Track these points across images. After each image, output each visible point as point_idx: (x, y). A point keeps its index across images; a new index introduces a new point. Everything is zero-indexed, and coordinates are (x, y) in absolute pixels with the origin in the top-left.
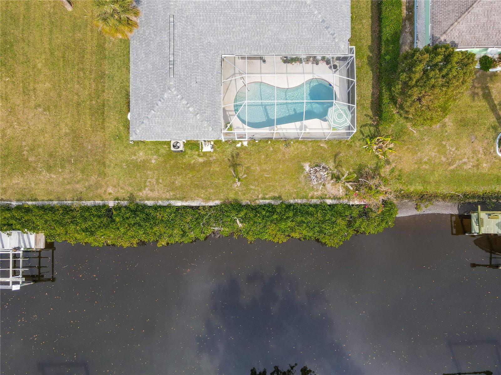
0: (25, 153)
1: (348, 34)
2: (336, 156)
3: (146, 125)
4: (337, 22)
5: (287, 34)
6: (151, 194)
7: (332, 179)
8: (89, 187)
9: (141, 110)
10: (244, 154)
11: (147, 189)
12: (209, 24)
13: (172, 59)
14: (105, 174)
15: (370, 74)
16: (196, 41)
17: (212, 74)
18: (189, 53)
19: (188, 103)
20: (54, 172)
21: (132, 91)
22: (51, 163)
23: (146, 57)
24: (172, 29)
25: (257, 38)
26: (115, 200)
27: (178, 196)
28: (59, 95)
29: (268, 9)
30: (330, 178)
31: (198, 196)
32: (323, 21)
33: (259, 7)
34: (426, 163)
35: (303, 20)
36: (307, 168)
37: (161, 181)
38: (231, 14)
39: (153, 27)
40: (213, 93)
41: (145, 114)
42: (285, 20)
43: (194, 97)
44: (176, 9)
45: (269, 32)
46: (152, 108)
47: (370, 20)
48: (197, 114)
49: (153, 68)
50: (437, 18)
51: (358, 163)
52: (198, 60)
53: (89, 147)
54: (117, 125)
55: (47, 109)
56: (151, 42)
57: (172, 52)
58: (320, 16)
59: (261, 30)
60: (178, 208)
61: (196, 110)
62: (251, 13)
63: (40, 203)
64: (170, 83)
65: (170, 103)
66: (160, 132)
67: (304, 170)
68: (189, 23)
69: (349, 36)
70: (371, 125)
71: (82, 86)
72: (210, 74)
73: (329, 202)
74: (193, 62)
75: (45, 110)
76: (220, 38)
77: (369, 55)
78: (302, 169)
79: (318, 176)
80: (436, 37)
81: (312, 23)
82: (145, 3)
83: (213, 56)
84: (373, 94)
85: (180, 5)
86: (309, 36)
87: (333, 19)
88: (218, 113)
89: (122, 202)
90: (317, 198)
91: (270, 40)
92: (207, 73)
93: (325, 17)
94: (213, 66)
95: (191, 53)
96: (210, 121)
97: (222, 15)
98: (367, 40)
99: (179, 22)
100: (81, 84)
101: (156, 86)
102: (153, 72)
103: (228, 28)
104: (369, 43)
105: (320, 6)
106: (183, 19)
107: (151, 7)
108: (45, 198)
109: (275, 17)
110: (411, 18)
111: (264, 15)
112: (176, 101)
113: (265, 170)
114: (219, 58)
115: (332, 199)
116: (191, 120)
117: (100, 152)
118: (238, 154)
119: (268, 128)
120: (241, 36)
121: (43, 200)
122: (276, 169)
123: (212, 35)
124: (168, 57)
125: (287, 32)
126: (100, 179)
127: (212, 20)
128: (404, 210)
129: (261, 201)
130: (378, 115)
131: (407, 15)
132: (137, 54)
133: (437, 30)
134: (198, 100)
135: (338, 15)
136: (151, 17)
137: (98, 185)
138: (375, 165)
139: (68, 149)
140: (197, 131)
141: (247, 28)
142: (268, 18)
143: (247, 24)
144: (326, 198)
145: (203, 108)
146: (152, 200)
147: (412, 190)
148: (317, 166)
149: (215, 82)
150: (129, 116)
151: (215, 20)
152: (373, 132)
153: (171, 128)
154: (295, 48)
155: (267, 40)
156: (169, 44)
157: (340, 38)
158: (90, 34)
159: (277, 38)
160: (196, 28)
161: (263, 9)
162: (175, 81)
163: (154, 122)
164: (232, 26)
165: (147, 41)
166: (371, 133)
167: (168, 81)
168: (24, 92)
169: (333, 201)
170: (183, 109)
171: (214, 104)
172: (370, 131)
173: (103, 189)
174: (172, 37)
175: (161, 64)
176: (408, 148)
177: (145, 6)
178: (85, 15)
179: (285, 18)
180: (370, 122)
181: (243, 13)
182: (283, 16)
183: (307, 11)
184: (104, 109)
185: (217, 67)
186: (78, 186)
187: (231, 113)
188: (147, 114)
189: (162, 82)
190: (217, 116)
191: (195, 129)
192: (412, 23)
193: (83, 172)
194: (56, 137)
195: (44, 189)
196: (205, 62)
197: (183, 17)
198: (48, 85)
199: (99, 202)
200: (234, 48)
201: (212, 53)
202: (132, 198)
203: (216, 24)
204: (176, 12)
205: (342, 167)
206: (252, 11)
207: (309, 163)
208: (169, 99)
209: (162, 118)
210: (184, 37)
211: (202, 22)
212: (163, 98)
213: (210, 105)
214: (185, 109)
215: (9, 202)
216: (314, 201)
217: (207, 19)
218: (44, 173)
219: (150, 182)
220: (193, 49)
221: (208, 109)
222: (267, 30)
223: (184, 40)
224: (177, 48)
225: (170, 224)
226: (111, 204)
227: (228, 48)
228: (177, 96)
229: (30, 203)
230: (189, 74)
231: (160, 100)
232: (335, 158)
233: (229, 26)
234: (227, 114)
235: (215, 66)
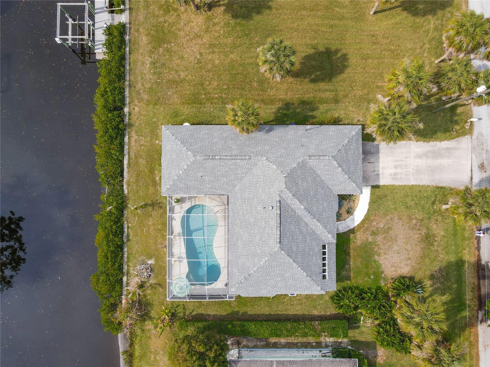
0: (166, 45)
1: (244, 294)
2: (159, 284)
3: (171, 138)
4: (251, 286)
5: (241, 247)
6: (133, 140)
7: (141, 282)
8: (138, 93)
9: (183, 134)
10: (162, 212)
11: (137, 137)
12: (248, 186)
13: (216, 157)
14: (148, 105)
15: (224, 313)
16: (235, 176)
17: (211, 188)
18: (224, 170)
19: (185, 170)
20: (151, 67)
21: (200, 127)
22: (157, 65)
23: (223, 137)
24: (240, 158)
25: (239, 223)
26: (129, 112)
27: (131, 161)
28: (209, 71)
29: (257, 232)
30: (143, 280)
31: (131, 176)
32: (249, 275)
33: (258, 225)
34: (155, 358)
35: (250, 259)
36: (150, 262)
37: (143, 147)
38: (254, 203)
39: (245, 143)
40: (197, 189)
41: (179, 137)
42: (250, 245)
43: (191, 174)
44: (256, 161)
45: (243, 232)
46: (182, 143)
47: (268, 313)
48: (178, 177)
49: (214, 143)
50: (253, 364)
51: (154, 303)
52: (220, 177)
53: (169, 93)
54: (185, 114)
55: (199, 62)
56: (234, 142)
57: (222, 157)
58: (253, 272)
59: (244, 226)
60: (122, 162)
61: (181, 176)
62: (255, 218)
63: (127, 57)
64: (198, 157)
65: (185, 156)
66: (167, 148)
67: (149, 260)
68: (247, 170)
69: (242, 295)
70: (184, 314)
71: (216, 87)
72: (211, 186)
73: (125, 279)
74: (218, 173)
75: (198, 60)
76: (239, 194)
77: (240, 312)
78: (150, 258)
79: (143, 270)
80: (238, 364)
81: (248, 266)
82: (265, 137)
83: (226, 188)
84: (209, 315)
85: (259, 164)
86: (240, 263)
87: (253, 282)
88: (181, 193)
89: (127, 118)
90: (128, 270)
91: (237, 233)
92: (211, 184)
93: (252, 276)
94: (218, 189)
95: (225, 172)
96: (174, 186)
97: (253, 196)
98: (251, 311)
99: (247, 163)
100: (218, 87)
101: (198, 145)
102: (210, 143)
103: (245, 200)
104: (250, 313)
105: (260, 272)
106: (249, 166)
107: (261, 142)
108: (131, 60)
109: (252, 237)
110: (268, 346)
111: (253, 228)
112: (186, 161)
113: (149, 229)
114: (225, 193)
115: (127, 281)
116: (174, 172)
117: (165, 101)
118: (161, 207)
119: (181, 231)
120: (240, 210)
121: (130, 58)
122: (150, 237)
123: (240, 188)
124: (219, 155)
125: (243, 247)
126: (145, 101)
127: (250, 188)
128: (123, 341)
129: (126, 226)
130: (192, 319)
131: (270, 342)
132: (227, 130)
133: (243, 365)
134: (189, 177)
135: (257, 287)
136: (253, 142)
137: (141, 100)
138: (153, 316)
139: (168, 77)
140: (167, 177)
141: (245, 215)
142: (252, 231)
143: (248, 215)
144: (128, 277)
145: (183, 181)
146: (128, 141)
147: (136, 347)
148: (151, 270)
149: (206, 190)
150: (187, 124)
151: (250, 190)
152: (179, 315)
153: (169, 157)
154: (233, 253)
155: (238, 231)
156: (228, 155)
157: (239, 288)
158: (256, 93)
159: (239, 238)
160: (245, 176)
161: (257, 227)
162: (200, 160)
163: (173, 144)
164: (247, 203)
165: (235, 138)
166: (178, 313)
167: (200, 155)
168: (212, 45)
169: (125, 283)
170: (181, 166)
171: (188, 189)
172: (179, 313)
173: (137, 104)
174: (234, 158)
175: (215, 149)
176: (166, 344)
177: (263, 137)
178: (270, 90)
179: (252, 245)
180: (187, 313)
181: (254, 212)
182: (253, 243)
183: (256, 262)
184: (198, 104)
185: (218, 191)
186: (140, 84)
187: (193, 202)
188: (178, 139)
189: (200, 150)
190: (179, 192)
191: (168, 175)
192: (264, 347)
193: (150, 88)
194: (177, 68)
195: (138, 59)
196: (219, 182)
197: (251, 166)
198: (217, 62)
199: (127, 100)
200: (233, 205)
201: (228, 188)
202: (130, 125)
203: (248, 191)
204: (254, 161)
205: (151, 289)
206: (256, 219)
207: (154, 264)
208: (188, 155)
209: (176, 150)
210: (236, 167)
211: (249, 180)
212: (188, 151)
213: (187, 186)
214: (181, 168)
215: (128, 33)
216: (125, 267)
217: (251, 184)
218: (150, 59)
219: (142, 139)
220: (228, 174)
221: (183, 185)
222: (244, 231)
223: (233, 167)
224: (226, 161)
225: (109, 155)
226: (126, 110)
227: (233, 200)
228: (189, 162)
229: (128, 49)
230: (208, 171)
231: (187, 148)
232: (158, 284)
233: (246, 201)
234: (193, 199)
235: (218, 190)
